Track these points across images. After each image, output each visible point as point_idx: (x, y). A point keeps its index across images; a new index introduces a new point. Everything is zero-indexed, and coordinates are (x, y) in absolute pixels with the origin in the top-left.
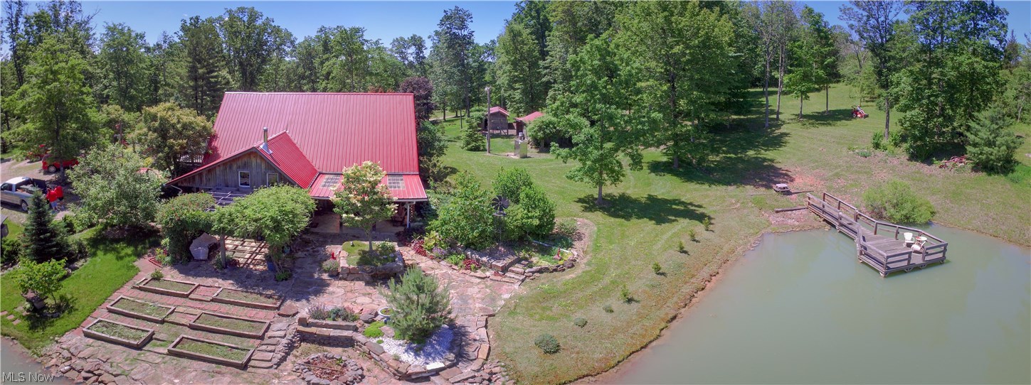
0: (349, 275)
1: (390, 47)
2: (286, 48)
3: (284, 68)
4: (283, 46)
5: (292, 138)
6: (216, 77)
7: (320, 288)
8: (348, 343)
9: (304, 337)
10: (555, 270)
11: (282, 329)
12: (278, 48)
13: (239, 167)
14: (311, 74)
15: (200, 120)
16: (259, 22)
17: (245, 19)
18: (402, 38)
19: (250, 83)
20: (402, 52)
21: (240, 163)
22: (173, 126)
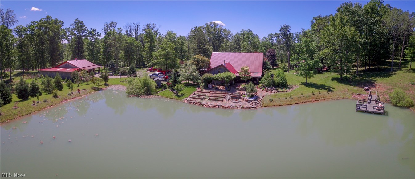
1: (267, 37)
2: (229, 37)
3: (229, 44)
4: (228, 37)
5: (231, 64)
6: (206, 48)
7: (236, 91)
8: (240, 97)
10: (282, 92)
11: (228, 96)
12: (226, 37)
13: (218, 69)
14: (239, 47)
15: (207, 59)
16: (217, 27)
17: (213, 26)
18: (271, 34)
19: (216, 49)
20: (272, 39)
21: (218, 68)
22: (200, 60)
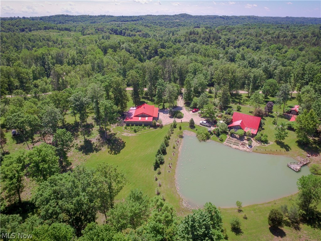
0: (246, 140)
5: (243, 121)
7: (244, 140)
8: (245, 145)
9: (242, 144)
10: (263, 145)
11: (241, 143)
